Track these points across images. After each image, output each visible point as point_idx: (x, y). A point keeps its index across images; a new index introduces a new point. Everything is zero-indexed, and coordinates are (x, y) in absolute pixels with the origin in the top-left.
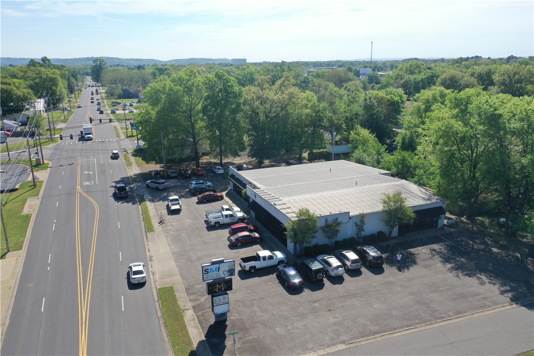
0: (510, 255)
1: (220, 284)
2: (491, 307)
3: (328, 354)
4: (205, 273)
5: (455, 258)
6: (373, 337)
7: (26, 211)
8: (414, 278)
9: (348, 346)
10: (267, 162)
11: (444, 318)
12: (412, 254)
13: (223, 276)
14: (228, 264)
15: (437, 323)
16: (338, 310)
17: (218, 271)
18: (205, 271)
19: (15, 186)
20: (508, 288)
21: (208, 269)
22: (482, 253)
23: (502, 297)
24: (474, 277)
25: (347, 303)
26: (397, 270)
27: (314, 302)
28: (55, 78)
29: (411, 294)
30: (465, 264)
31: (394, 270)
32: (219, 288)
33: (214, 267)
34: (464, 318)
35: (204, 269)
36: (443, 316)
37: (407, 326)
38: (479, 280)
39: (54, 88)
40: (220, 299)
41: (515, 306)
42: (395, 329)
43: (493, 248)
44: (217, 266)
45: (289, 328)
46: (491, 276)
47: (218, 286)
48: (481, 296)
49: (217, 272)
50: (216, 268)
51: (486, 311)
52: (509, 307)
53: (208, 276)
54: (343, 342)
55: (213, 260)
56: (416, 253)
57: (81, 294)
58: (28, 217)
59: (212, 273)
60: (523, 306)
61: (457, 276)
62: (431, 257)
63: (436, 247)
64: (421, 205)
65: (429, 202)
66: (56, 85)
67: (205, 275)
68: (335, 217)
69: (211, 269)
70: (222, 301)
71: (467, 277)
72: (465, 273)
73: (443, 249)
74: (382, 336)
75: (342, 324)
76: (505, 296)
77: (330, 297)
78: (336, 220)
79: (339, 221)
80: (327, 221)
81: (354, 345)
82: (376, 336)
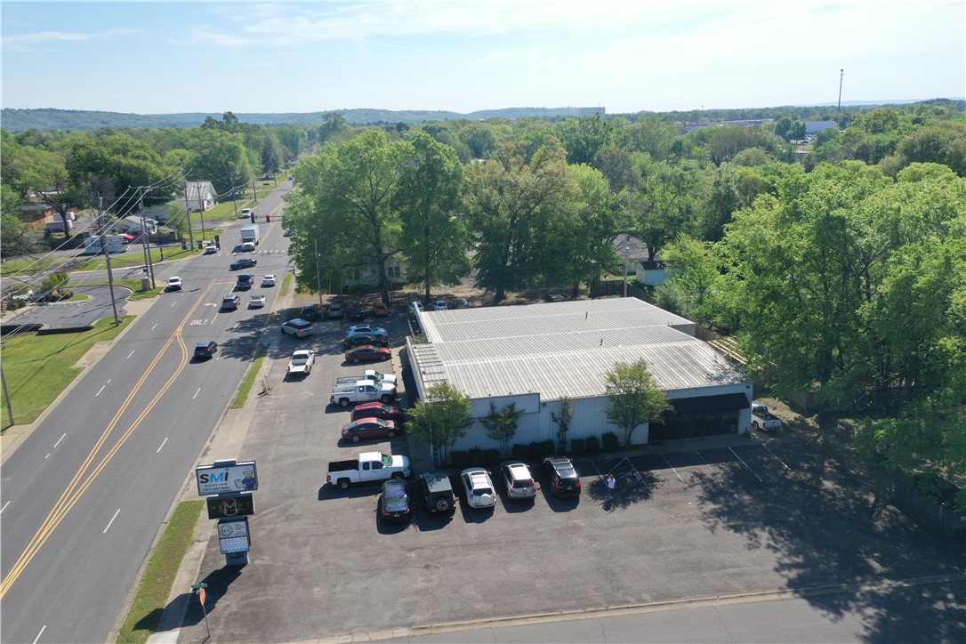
0: (853, 497)
1: (230, 502)
2: (738, 592)
3: (371, 641)
4: (202, 482)
5: (733, 494)
6: (468, 622)
7: (79, 364)
8: (624, 525)
9: (412, 633)
10: (512, 296)
11: (629, 602)
12: (652, 480)
13: (235, 489)
14: (244, 469)
15: (608, 610)
16: (442, 569)
17: (226, 480)
18: (202, 477)
19: (91, 322)
20: (800, 560)
21: (207, 475)
22: (796, 488)
23: (776, 576)
24: (745, 534)
25: (467, 558)
26: (601, 506)
27: (411, 550)
28: (235, 147)
29: (597, 552)
30: (746, 506)
31: (598, 505)
32: (228, 509)
33: (218, 472)
34: (668, 608)
35: (200, 473)
36: (628, 598)
37: (545, 611)
38: (751, 539)
39: (231, 163)
40: (231, 528)
41: (789, 595)
42: (519, 612)
43: (827, 480)
44: (223, 470)
45: (338, 589)
46: (781, 534)
47: (226, 505)
48: (732, 571)
49: (224, 482)
50: (221, 474)
51: (722, 599)
52: (775, 597)
53: (208, 487)
54: (410, 625)
55: (217, 461)
56: (662, 478)
57: (63, 500)
58: (76, 372)
59: (214, 482)
60: (804, 597)
61: (712, 529)
62: (685, 489)
63: (708, 469)
64: (696, 389)
65: (715, 383)
66: (235, 158)
67: (202, 485)
68: (510, 402)
69: (213, 475)
70: (235, 532)
71: (732, 531)
72: (731, 524)
73: (719, 476)
74: (486, 622)
75: (431, 594)
76: (781, 575)
77: (445, 544)
78: (512, 407)
79: (518, 408)
80: (493, 407)
81: (425, 632)
82: (476, 621)
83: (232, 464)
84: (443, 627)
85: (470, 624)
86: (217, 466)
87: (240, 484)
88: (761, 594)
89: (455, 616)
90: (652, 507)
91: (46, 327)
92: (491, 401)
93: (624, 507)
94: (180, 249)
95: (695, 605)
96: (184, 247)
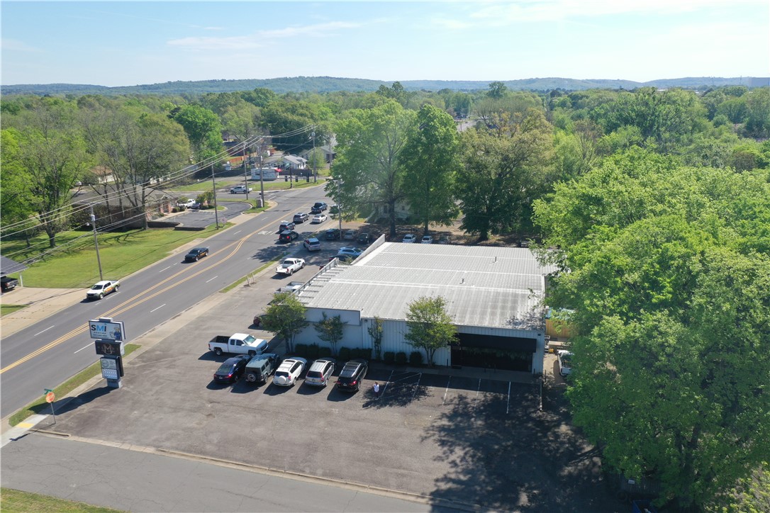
1: (108, 346)
2: (389, 487)
4: (92, 329)
5: (472, 417)
7: (173, 251)
8: (364, 420)
12: (422, 393)
13: (110, 338)
14: (114, 326)
17: (105, 331)
18: (93, 326)
19: (207, 225)
20: (465, 478)
21: (96, 326)
22: (530, 425)
23: (431, 484)
24: (446, 448)
25: (238, 416)
26: (364, 403)
29: (323, 434)
30: (472, 429)
31: (362, 402)
32: (107, 350)
33: (101, 325)
35: (91, 324)
38: (445, 453)
40: (107, 362)
44: (104, 324)
46: (473, 456)
48: (401, 472)
50: (103, 327)
51: (371, 488)
52: (412, 498)
53: (95, 334)
55: (101, 318)
56: (431, 393)
59: (99, 331)
60: (433, 505)
61: (425, 439)
65: (509, 327)
67: (92, 332)
70: (110, 365)
71: (438, 444)
72: (444, 439)
75: (192, 432)
76: (436, 485)
77: (235, 404)
78: (338, 318)
79: (343, 320)
80: (325, 316)
81: (163, 453)
82: (198, 456)
83: (108, 321)
84: (175, 454)
85: (191, 457)
86: (101, 321)
87: (113, 335)
88: (403, 494)
89: (189, 450)
90: (399, 413)
91: (181, 225)
92: (324, 312)
93: (378, 408)
94: (305, 181)
95: (347, 487)
96: (308, 180)
